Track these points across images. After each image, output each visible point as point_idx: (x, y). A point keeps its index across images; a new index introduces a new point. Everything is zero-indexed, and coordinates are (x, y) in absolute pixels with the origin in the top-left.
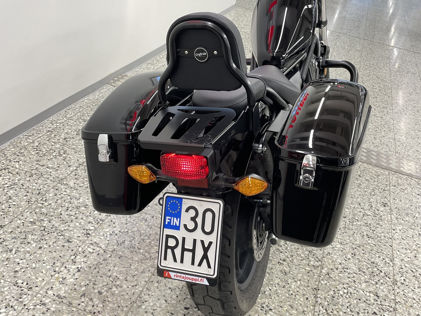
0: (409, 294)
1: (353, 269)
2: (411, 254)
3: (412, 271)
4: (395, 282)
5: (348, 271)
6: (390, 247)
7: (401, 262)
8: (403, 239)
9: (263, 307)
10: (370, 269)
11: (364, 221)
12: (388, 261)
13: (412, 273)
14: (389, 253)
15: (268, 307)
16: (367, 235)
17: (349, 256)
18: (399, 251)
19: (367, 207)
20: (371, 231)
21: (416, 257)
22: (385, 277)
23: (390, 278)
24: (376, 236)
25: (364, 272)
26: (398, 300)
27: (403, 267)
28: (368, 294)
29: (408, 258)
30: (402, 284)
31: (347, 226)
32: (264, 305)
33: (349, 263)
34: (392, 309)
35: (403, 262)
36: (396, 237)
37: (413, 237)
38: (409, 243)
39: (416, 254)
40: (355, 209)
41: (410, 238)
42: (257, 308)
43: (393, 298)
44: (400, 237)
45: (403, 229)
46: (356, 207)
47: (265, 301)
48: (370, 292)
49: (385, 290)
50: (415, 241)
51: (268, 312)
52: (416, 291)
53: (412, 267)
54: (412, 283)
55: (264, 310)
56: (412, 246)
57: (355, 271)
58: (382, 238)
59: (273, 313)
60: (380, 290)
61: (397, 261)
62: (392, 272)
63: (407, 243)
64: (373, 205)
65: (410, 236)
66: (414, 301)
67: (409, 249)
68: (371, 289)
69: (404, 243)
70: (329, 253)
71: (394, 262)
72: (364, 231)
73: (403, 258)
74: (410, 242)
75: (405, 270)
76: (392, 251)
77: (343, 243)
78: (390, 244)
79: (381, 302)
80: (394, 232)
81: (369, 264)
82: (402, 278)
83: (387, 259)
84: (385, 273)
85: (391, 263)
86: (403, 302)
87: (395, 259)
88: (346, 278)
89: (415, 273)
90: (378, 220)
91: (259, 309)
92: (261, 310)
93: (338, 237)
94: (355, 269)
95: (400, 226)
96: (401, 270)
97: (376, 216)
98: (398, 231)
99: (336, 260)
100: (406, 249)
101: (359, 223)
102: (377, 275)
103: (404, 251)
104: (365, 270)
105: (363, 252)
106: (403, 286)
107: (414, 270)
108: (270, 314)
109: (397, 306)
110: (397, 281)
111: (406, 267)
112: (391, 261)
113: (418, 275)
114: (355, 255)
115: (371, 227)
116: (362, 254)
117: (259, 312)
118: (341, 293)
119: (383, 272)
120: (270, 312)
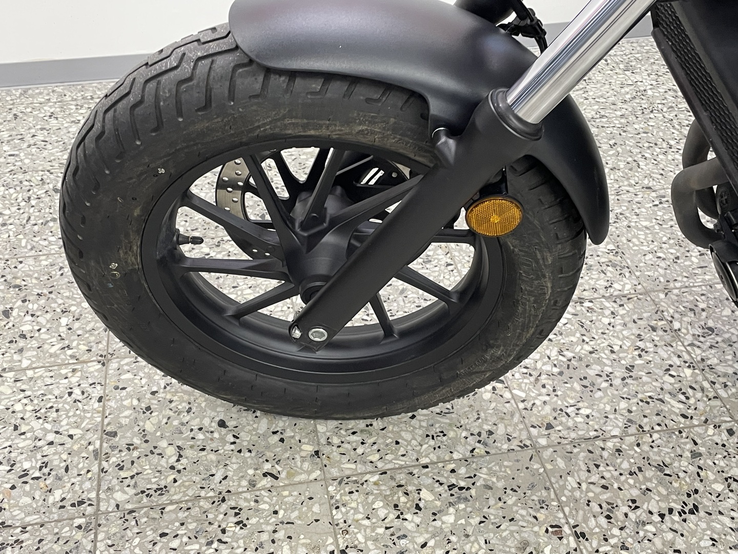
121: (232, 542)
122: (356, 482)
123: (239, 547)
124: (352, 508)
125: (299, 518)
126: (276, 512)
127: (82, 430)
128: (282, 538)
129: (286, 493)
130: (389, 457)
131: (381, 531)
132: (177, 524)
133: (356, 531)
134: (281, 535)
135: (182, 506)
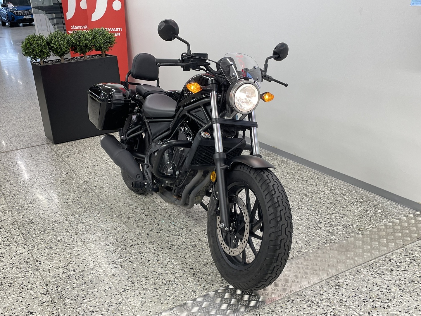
0: (66, 233)
1: (102, 225)
2: (74, 253)
3: (69, 245)
4: (76, 233)
5: (104, 223)
6: (89, 248)
7: (78, 245)
8: (85, 259)
10: (93, 230)
11: (118, 253)
12: (86, 240)
13: (68, 244)
14: (88, 244)
16: (109, 246)
17: (109, 229)
18: (83, 250)
19: (125, 263)
20: (108, 249)
21: (70, 254)
22: (83, 232)
23: (80, 233)
24: (102, 249)
25: (95, 227)
26: (71, 228)
27: (75, 243)
28: (87, 221)
29: (75, 250)
30: (72, 235)
31: (124, 242)
33: (106, 226)
34: (72, 223)
35: (77, 246)
36: (90, 258)
37: (78, 265)
38: (79, 259)
39: (71, 255)
40: (130, 256)
41: (80, 264)
43: (74, 227)
44: (87, 259)
45: (88, 267)
46: (131, 257)
48: (86, 222)
49: (80, 227)
50: (75, 264)
52: (63, 237)
53: (70, 247)
54: (66, 239)
56: (76, 259)
57: (100, 225)
58: (98, 251)
60: (82, 226)
61: (81, 244)
62: (80, 237)
63: (80, 259)
64: (122, 269)
65: (81, 264)
66: (62, 232)
67: (77, 255)
68: (86, 223)
69: (82, 257)
70: (120, 223)
71: (82, 242)
72: (113, 246)
73: (78, 248)
74: (79, 261)
75: (74, 242)
76: (87, 247)
77: (118, 232)
78: (91, 250)
79: (79, 222)
80: (93, 260)
81: (96, 232)
82: (73, 238)
83: (88, 241)
84: (84, 234)
85: (84, 240)
86: (67, 228)
87: (82, 244)
88: (102, 220)
89: (66, 244)
90: (110, 260)
93: (123, 233)
94: (101, 226)
95: (91, 267)
96: (76, 241)
97: (113, 262)
98: (90, 262)
99: (114, 223)
100: (79, 254)
101: (120, 249)
102: (88, 230)
103: (79, 252)
104: (95, 228)
105: (104, 235)
106: (71, 235)
107: (68, 246)
109: (70, 225)
110: (75, 234)
111: (74, 244)
112: (84, 241)
113: (64, 244)
114: (106, 231)
115: (110, 251)
116: (103, 234)
118: (99, 214)
119: (85, 234)
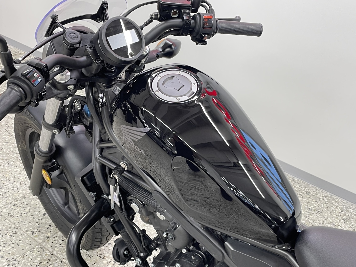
9: (15, 260)
15: (12, 264)
32: (16, 262)
42: (18, 256)
47: (20, 265)
51: (8, 262)
55: (12, 260)
59: (4, 265)
91: (15, 257)
92: (14, 258)
108: (4, 262)
117: (12, 256)
120: (6, 263)
121: (4, 238)
122: (44, 250)
123: (3, 240)
124: (33, 254)
125: (21, 246)
126: (20, 240)
127: (22, 192)
128: (12, 246)
129: (28, 239)
130: (59, 252)
131: (29, 264)
132: (3, 225)
133: (25, 259)
134: (13, 245)
135: (10, 223)
